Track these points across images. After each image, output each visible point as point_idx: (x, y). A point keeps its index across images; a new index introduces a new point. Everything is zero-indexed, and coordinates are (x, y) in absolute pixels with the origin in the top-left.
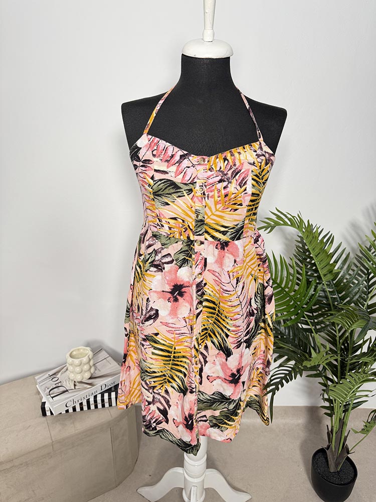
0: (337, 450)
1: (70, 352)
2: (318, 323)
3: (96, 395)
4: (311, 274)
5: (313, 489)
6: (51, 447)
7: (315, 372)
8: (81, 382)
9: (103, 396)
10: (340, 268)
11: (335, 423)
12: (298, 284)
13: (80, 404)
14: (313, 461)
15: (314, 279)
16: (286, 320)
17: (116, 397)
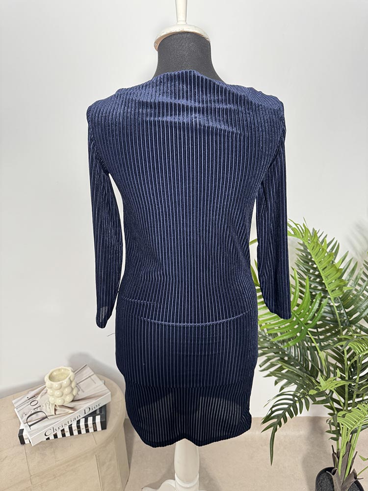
1: (48, 375)
2: (323, 340)
3: (79, 420)
4: (315, 286)
6: (30, 482)
8: (63, 406)
9: (86, 421)
11: (341, 447)
12: (301, 297)
13: (62, 431)
14: (317, 484)
15: (318, 293)
16: (292, 338)
17: (101, 422)
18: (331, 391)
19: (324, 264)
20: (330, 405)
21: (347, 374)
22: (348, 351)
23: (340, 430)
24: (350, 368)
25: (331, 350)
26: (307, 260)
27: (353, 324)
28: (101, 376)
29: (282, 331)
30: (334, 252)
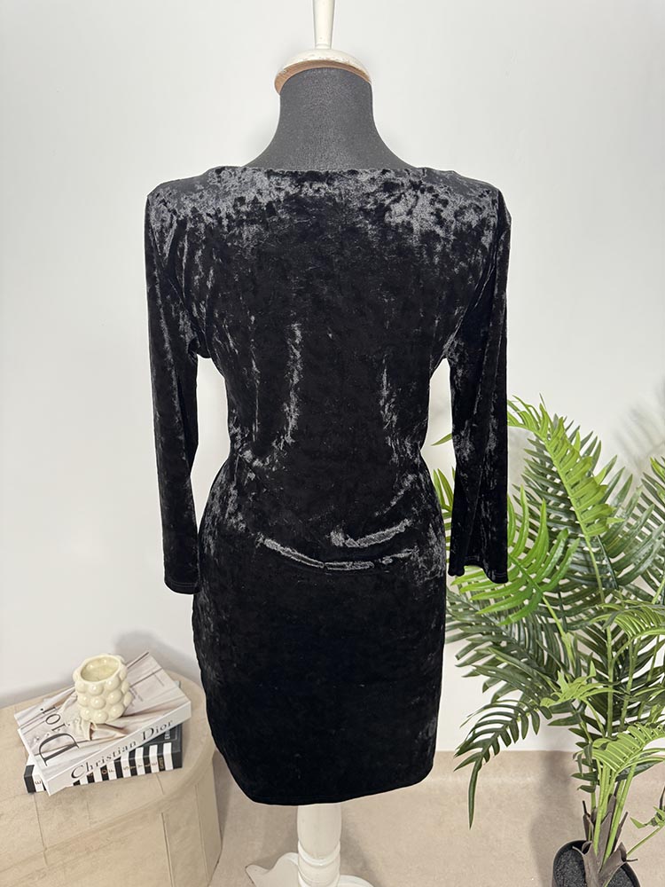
0: (602, 853)
1: (80, 668)
2: (569, 613)
3: (134, 750)
4: (557, 517)
6: (43, 859)
8: (104, 725)
9: (146, 752)
11: (599, 804)
12: (531, 537)
13: (102, 769)
14: (555, 869)
15: (562, 529)
16: (514, 608)
17: (172, 755)
18: (582, 702)
19: (575, 477)
20: (579, 728)
21: (611, 672)
22: (615, 633)
23: (596, 773)
24: (616, 662)
25: (584, 631)
26: (543, 470)
27: (624, 585)
28: (174, 674)
29: (497, 596)
30: (592, 455)
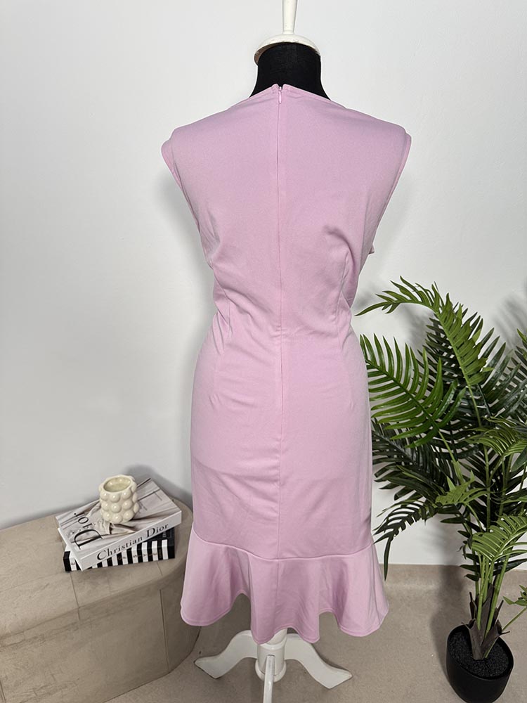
0: (484, 628)
1: (103, 484)
2: (459, 446)
3: (141, 543)
4: (449, 374)
5: (448, 683)
6: (77, 615)
7: (453, 516)
8: (119, 525)
9: (149, 543)
10: (491, 365)
11: (481, 590)
12: (430, 389)
13: (118, 555)
14: (448, 644)
15: (453, 382)
17: (168, 547)
25: (468, 460)
